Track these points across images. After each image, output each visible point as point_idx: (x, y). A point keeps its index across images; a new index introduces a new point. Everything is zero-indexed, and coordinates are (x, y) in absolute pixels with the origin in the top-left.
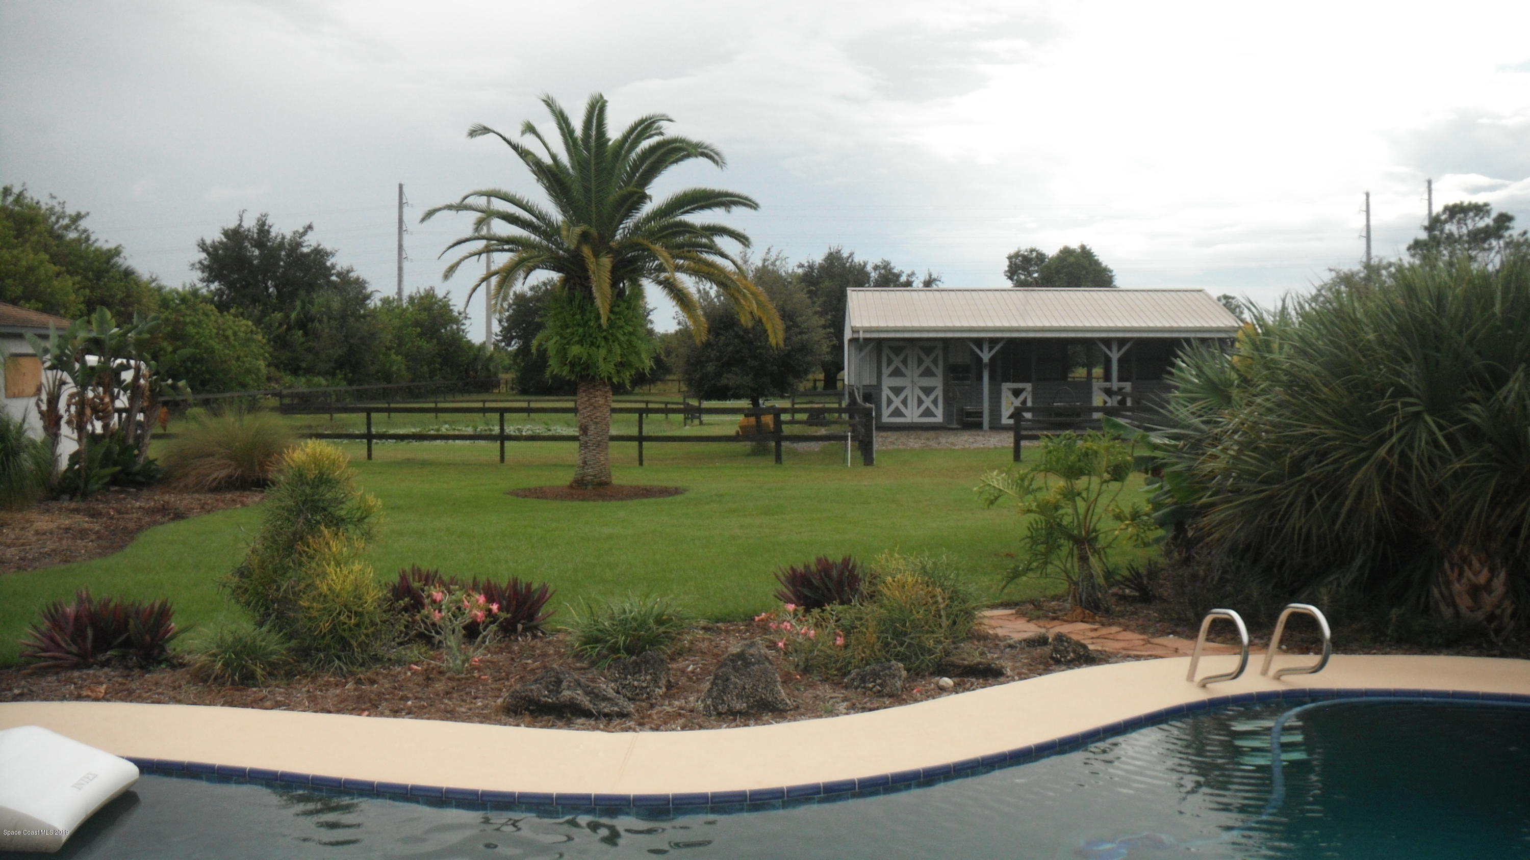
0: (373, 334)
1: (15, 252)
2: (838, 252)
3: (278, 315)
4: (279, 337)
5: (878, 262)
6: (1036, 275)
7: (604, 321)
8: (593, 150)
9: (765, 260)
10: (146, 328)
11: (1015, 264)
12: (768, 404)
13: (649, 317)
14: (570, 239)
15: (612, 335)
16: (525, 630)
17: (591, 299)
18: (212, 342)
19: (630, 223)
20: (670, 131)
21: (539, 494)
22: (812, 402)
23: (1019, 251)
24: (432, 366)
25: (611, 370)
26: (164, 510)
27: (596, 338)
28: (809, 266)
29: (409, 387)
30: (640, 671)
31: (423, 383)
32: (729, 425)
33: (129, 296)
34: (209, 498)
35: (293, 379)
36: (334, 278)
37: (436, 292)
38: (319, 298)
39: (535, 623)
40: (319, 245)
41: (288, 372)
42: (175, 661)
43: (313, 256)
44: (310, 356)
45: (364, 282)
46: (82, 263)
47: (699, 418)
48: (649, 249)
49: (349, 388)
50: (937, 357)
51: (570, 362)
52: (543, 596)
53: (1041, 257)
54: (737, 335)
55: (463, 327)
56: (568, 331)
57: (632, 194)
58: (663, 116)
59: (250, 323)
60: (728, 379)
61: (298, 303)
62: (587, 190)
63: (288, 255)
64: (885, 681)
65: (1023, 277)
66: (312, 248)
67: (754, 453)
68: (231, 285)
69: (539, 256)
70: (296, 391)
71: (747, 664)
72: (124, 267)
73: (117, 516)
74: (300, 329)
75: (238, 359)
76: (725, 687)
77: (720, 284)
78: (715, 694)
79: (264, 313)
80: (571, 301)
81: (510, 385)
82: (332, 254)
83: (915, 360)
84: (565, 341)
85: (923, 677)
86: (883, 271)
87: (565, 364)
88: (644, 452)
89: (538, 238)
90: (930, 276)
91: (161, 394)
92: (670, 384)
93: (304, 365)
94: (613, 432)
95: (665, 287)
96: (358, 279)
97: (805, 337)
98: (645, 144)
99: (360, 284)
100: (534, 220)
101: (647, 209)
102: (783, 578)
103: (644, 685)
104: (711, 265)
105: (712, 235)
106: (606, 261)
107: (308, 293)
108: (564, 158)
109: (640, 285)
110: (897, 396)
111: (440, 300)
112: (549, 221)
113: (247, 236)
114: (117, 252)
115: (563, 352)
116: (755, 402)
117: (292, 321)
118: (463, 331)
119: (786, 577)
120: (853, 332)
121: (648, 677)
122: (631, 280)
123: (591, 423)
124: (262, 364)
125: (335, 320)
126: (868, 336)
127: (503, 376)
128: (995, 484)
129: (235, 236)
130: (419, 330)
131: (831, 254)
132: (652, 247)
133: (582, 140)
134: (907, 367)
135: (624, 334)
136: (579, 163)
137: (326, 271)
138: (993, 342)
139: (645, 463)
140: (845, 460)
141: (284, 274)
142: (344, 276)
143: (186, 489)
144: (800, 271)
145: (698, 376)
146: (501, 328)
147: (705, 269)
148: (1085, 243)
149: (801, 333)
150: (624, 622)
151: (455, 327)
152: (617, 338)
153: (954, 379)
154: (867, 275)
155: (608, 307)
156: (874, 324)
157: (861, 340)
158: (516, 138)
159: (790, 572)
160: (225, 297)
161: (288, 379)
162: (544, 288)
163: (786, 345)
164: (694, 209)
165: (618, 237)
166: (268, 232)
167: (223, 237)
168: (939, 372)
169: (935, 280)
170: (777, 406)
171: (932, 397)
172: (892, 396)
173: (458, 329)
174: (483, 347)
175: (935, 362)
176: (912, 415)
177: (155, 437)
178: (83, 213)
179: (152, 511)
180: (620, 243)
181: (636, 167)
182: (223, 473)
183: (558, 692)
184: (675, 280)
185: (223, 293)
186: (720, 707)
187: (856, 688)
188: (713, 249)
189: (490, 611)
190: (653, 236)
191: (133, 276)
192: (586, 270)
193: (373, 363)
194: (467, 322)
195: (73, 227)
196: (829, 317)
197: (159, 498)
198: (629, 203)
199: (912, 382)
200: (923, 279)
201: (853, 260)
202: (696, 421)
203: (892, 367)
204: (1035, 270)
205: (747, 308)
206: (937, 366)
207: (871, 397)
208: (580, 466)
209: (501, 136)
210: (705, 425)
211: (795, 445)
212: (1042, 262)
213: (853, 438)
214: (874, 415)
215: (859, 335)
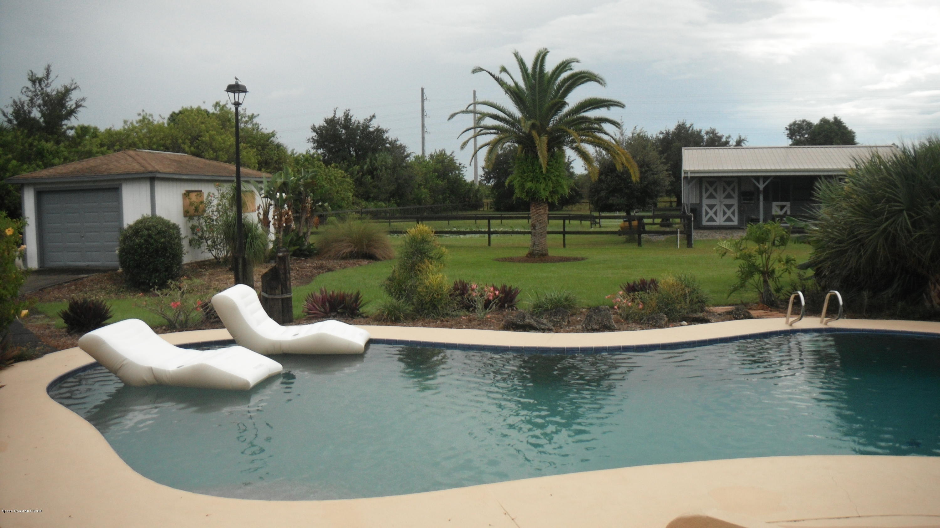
0: (411, 177)
1: (223, 137)
2: (684, 124)
3: (357, 167)
4: (357, 179)
5: (708, 129)
6: (806, 136)
7: (544, 170)
8: (537, 80)
9: (633, 134)
10: (309, 177)
11: (794, 129)
12: (637, 214)
13: (571, 165)
14: (526, 127)
15: (548, 177)
16: (508, 307)
17: (537, 158)
18: (323, 183)
19: (557, 118)
20: (576, 68)
21: (511, 260)
22: (665, 214)
23: (795, 122)
24: (444, 195)
25: (547, 195)
26: (321, 267)
27: (540, 178)
28: (666, 133)
29: (431, 208)
30: (557, 315)
31: (439, 205)
32: (616, 224)
33: (280, 159)
34: (342, 262)
35: (367, 203)
36: (388, 145)
37: (446, 152)
38: (380, 156)
39: (512, 304)
40: (379, 127)
41: (363, 200)
42: (364, 315)
43: (375, 133)
44: (375, 190)
45: (405, 147)
46: (255, 142)
47: (599, 223)
48: (567, 132)
49: (399, 208)
50: (734, 187)
51: (526, 191)
52: (517, 292)
53: (809, 125)
54: (617, 176)
55: (462, 172)
56: (525, 175)
57: (558, 103)
58: (575, 59)
59: (343, 172)
60: (613, 200)
61: (368, 160)
62: (534, 100)
63: (362, 133)
64: (657, 321)
65: (798, 137)
66: (375, 128)
67: (628, 241)
68: (330, 151)
69: (509, 137)
70: (369, 210)
71: (600, 311)
72: (276, 143)
73: (300, 270)
74: (369, 175)
75: (337, 192)
76: (590, 319)
77: (606, 149)
78: (586, 322)
79: (349, 166)
80: (526, 159)
81: (489, 206)
82: (387, 132)
83: (722, 189)
84: (523, 180)
85: (676, 322)
86: (711, 135)
87: (524, 192)
88: (566, 241)
89: (508, 126)
90: (740, 138)
91: (316, 210)
92: (584, 204)
93: (372, 195)
94: (549, 229)
95: (576, 151)
96: (401, 145)
97: (655, 176)
98: (564, 75)
99: (402, 148)
100: (507, 117)
101: (566, 110)
102: (624, 289)
103: (558, 320)
104: (600, 139)
105: (601, 123)
106: (545, 138)
107: (373, 153)
108: (522, 84)
109: (563, 150)
110: (711, 209)
111: (449, 157)
112: (514, 117)
113: (338, 122)
114: (273, 134)
115: (522, 186)
116: (628, 213)
117: (365, 170)
118: (462, 174)
119: (625, 287)
120: (685, 173)
121: (560, 317)
122: (558, 147)
123: (538, 223)
124: (350, 194)
125: (390, 169)
126: (693, 175)
127: (485, 201)
128: (724, 246)
129: (332, 122)
130: (437, 174)
131: (679, 126)
132: (569, 130)
133: (532, 74)
134: (717, 193)
135: (554, 176)
136: (530, 87)
137: (384, 141)
138: (765, 178)
139: (566, 246)
140: (677, 244)
141: (359, 144)
142: (393, 143)
143: (329, 258)
144: (661, 136)
145: (596, 199)
146: (484, 172)
147: (597, 141)
148: (837, 116)
149: (653, 174)
150: (551, 300)
151: (457, 172)
152: (551, 179)
153: (744, 200)
154: (702, 137)
155: (546, 163)
156: (697, 168)
157: (689, 178)
158: (497, 73)
159: (627, 284)
160: (326, 157)
161: (364, 203)
162: (509, 148)
163: (642, 181)
164: (590, 109)
165: (551, 125)
166: (350, 119)
167: (324, 123)
168: (736, 196)
169: (743, 140)
170: (641, 215)
171: (731, 210)
172: (709, 210)
173: (459, 173)
174: (472, 183)
175: (733, 190)
176: (720, 221)
177: (312, 233)
178: (255, 114)
179: (317, 268)
180: (552, 128)
181: (560, 87)
182: (349, 250)
183: (524, 320)
184: (581, 147)
185: (325, 155)
186: (588, 327)
187: (646, 324)
188: (601, 131)
189: (495, 294)
190: (570, 124)
191: (281, 147)
192: (535, 143)
193: (411, 194)
194: (464, 170)
195: (250, 122)
196: (670, 165)
197: (317, 262)
198: (556, 108)
199: (720, 201)
200: (735, 140)
201: (693, 129)
202: (598, 225)
203: (708, 193)
204: (806, 134)
205: (620, 162)
206: (734, 192)
207: (696, 210)
208: (531, 246)
209: (489, 73)
210: (603, 227)
211: (650, 236)
212: (811, 128)
213: (681, 233)
214: (693, 219)
215: (689, 175)
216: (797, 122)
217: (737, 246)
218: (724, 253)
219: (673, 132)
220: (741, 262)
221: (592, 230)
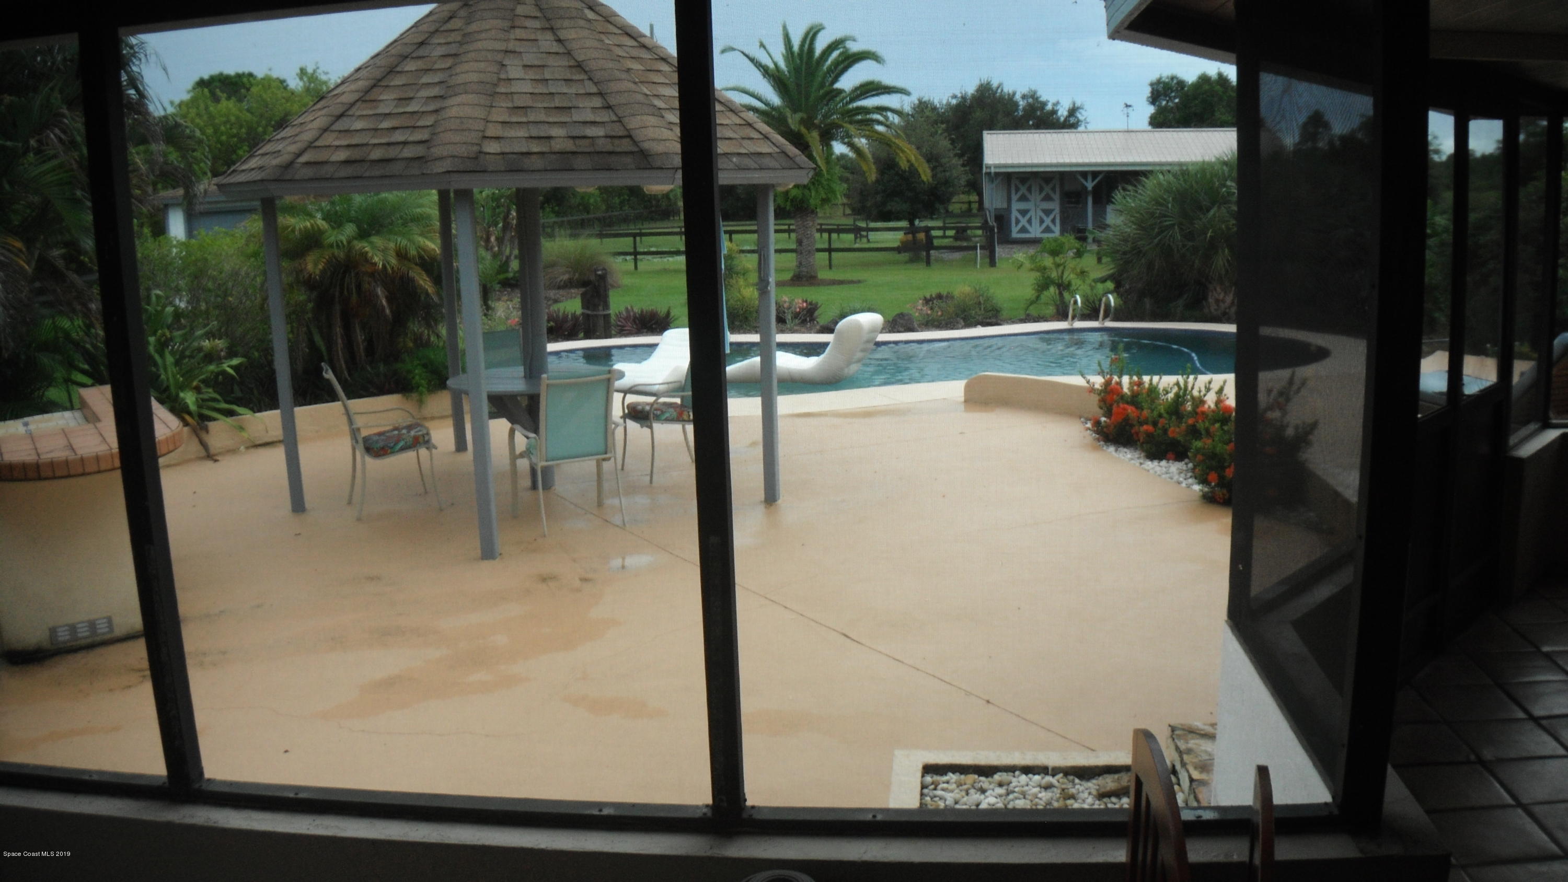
2: (988, 83)
6: (1177, 100)
8: (803, 60)
11: (1158, 90)
12: (923, 224)
14: (793, 122)
15: (818, 181)
16: (810, 321)
19: (829, 109)
22: (960, 223)
23: (1161, 78)
25: (816, 204)
28: (962, 97)
31: (616, 213)
32: (893, 238)
39: (813, 318)
47: (867, 236)
50: (1055, 185)
51: (793, 199)
53: (1181, 84)
60: (892, 206)
62: (798, 85)
64: (955, 325)
65: (1164, 103)
67: (912, 261)
71: (904, 316)
76: (895, 323)
77: (887, 145)
83: (1038, 188)
85: (972, 326)
86: (1030, 100)
87: (788, 201)
88: (832, 259)
90: (1074, 104)
94: (815, 246)
95: (848, 146)
97: (948, 174)
98: (835, 56)
100: (764, 106)
102: (922, 300)
105: (879, 112)
106: (816, 135)
108: (783, 65)
109: (831, 145)
110: (1024, 216)
115: (785, 193)
116: (912, 223)
120: (987, 168)
123: (804, 238)
126: (998, 170)
131: (981, 85)
132: (841, 123)
133: (798, 52)
134: (1031, 194)
135: (826, 180)
136: (794, 69)
138: (1095, 174)
139: (834, 266)
140: (976, 262)
144: (954, 102)
145: (868, 204)
147: (876, 135)
149: (944, 171)
152: (821, 183)
153: (1068, 202)
154: (1015, 104)
156: (1003, 161)
157: (992, 174)
158: (753, 53)
159: (923, 297)
163: (933, 180)
164: (867, 96)
165: (819, 117)
168: (1057, 197)
169: (1078, 108)
170: (929, 225)
171: (1052, 216)
172: (1020, 217)
175: (1053, 189)
176: (1035, 231)
180: (822, 121)
181: (829, 69)
184: (854, 142)
186: (894, 330)
187: (944, 327)
188: (881, 122)
189: (803, 306)
190: (843, 115)
196: (967, 158)
198: (827, 97)
199: (1035, 205)
200: (1067, 109)
201: (1002, 90)
202: (864, 240)
203: (1020, 194)
204: (1175, 97)
205: (904, 158)
206: (1055, 193)
207: (1002, 219)
208: (797, 266)
209: (743, 53)
210: (872, 242)
211: (941, 253)
212: (1183, 88)
213: (982, 248)
214: (996, 230)
215: (993, 170)
216: (1163, 79)
217: (1032, 259)
218: (1020, 266)
219: (973, 94)
220: (1038, 274)
221: (857, 246)
